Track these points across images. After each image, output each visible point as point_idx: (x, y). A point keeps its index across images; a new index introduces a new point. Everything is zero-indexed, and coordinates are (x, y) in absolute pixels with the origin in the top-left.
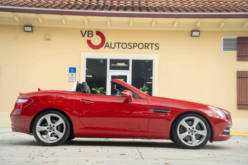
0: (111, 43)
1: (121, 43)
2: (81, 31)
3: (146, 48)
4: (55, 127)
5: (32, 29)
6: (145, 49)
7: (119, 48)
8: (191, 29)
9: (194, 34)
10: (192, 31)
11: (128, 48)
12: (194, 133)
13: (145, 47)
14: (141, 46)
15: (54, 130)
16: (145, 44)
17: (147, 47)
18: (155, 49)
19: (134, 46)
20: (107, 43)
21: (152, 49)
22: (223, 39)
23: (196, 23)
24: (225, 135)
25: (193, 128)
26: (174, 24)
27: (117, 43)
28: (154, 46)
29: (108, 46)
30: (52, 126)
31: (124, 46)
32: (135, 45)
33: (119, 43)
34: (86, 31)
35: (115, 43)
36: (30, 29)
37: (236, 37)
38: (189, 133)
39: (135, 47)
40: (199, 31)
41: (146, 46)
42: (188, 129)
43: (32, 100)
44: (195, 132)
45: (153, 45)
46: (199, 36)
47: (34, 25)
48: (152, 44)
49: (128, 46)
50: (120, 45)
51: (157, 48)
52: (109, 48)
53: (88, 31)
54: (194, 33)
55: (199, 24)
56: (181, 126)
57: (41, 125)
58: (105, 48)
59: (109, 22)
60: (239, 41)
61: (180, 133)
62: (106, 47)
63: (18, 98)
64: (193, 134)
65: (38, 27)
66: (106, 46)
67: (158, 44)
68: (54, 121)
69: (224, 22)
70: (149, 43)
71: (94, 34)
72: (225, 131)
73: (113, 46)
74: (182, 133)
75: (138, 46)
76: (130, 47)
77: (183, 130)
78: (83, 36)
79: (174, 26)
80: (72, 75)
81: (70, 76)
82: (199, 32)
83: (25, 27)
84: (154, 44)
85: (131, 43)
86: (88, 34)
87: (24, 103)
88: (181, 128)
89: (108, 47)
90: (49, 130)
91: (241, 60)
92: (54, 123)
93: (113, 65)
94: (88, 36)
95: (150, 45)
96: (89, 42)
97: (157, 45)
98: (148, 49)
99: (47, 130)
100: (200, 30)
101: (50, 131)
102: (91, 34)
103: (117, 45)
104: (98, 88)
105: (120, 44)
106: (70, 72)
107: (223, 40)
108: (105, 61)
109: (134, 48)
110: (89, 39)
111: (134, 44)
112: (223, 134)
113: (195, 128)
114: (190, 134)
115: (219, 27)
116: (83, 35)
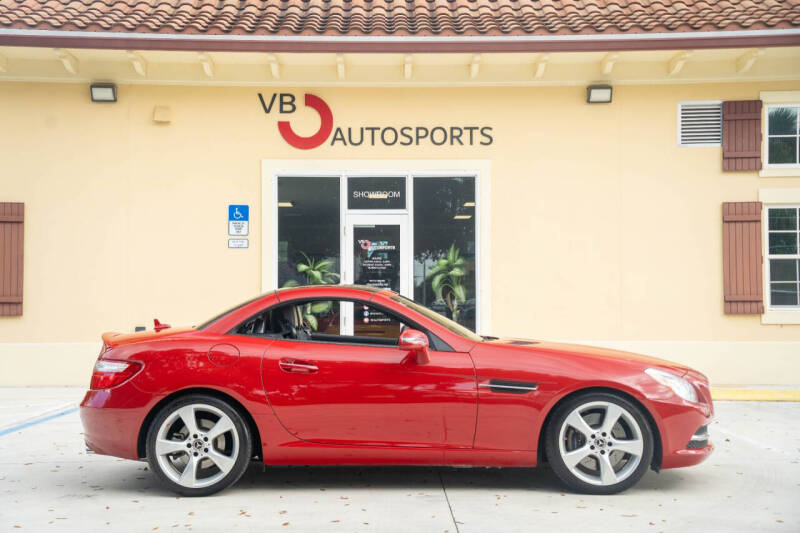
0: (350, 129)
1: (379, 129)
2: (260, 96)
3: (455, 140)
4: (210, 441)
5: (114, 93)
6: (452, 143)
7: (373, 143)
8: (585, 82)
9: (596, 95)
10: (590, 88)
11: (402, 143)
12: (608, 449)
13: (452, 137)
14: (439, 136)
15: (206, 450)
16: (452, 129)
17: (457, 137)
18: (482, 143)
19: (418, 137)
20: (339, 130)
21: (471, 143)
22: (680, 108)
23: (601, 64)
24: (693, 449)
25: (604, 434)
26: (534, 67)
27: (367, 129)
28: (477, 134)
29: (343, 139)
30: (201, 438)
31: (389, 136)
32: (422, 133)
33: (373, 129)
34: (275, 95)
35: (362, 129)
36: (107, 94)
37: (720, 102)
38: (592, 448)
39: (420, 140)
40: (610, 88)
41: (454, 136)
42: (589, 438)
43: (140, 366)
44: (610, 444)
45: (474, 131)
46: (610, 101)
47: (119, 80)
48: (471, 129)
49: (401, 138)
50: (378, 134)
51: (487, 140)
52: (345, 144)
53: (282, 96)
54: (595, 91)
55: (608, 68)
56: (570, 428)
57: (169, 437)
58: (332, 144)
59: (341, 68)
60: (729, 113)
61: (568, 450)
62: (336, 142)
63: (99, 359)
64: (603, 452)
65: (131, 85)
66: (335, 139)
67: (490, 129)
68: (206, 423)
69: (683, 59)
70: (462, 127)
71: (300, 102)
72: (694, 437)
73: (356, 138)
74: (574, 449)
75: (429, 136)
76: (407, 140)
77: (576, 440)
78: (267, 111)
79: (535, 73)
80: (239, 229)
81: (233, 231)
82: (609, 91)
83: (94, 90)
84: (477, 128)
85: (410, 129)
86: (282, 103)
87: (117, 374)
88: (570, 436)
89: (341, 142)
90: (193, 449)
91: (736, 170)
92: (207, 430)
93: (357, 194)
94: (282, 111)
95: (466, 133)
96: (285, 129)
97: (486, 131)
98: (461, 143)
99: (187, 450)
100: (612, 84)
101: (196, 454)
102: (290, 103)
103: (367, 134)
104: (316, 263)
105: (376, 131)
106: (231, 218)
107: (680, 112)
108: (334, 182)
109: (417, 143)
110: (285, 118)
111: (418, 129)
112: (689, 448)
113: (609, 434)
114: (596, 452)
115: (669, 72)
116: (268, 107)
